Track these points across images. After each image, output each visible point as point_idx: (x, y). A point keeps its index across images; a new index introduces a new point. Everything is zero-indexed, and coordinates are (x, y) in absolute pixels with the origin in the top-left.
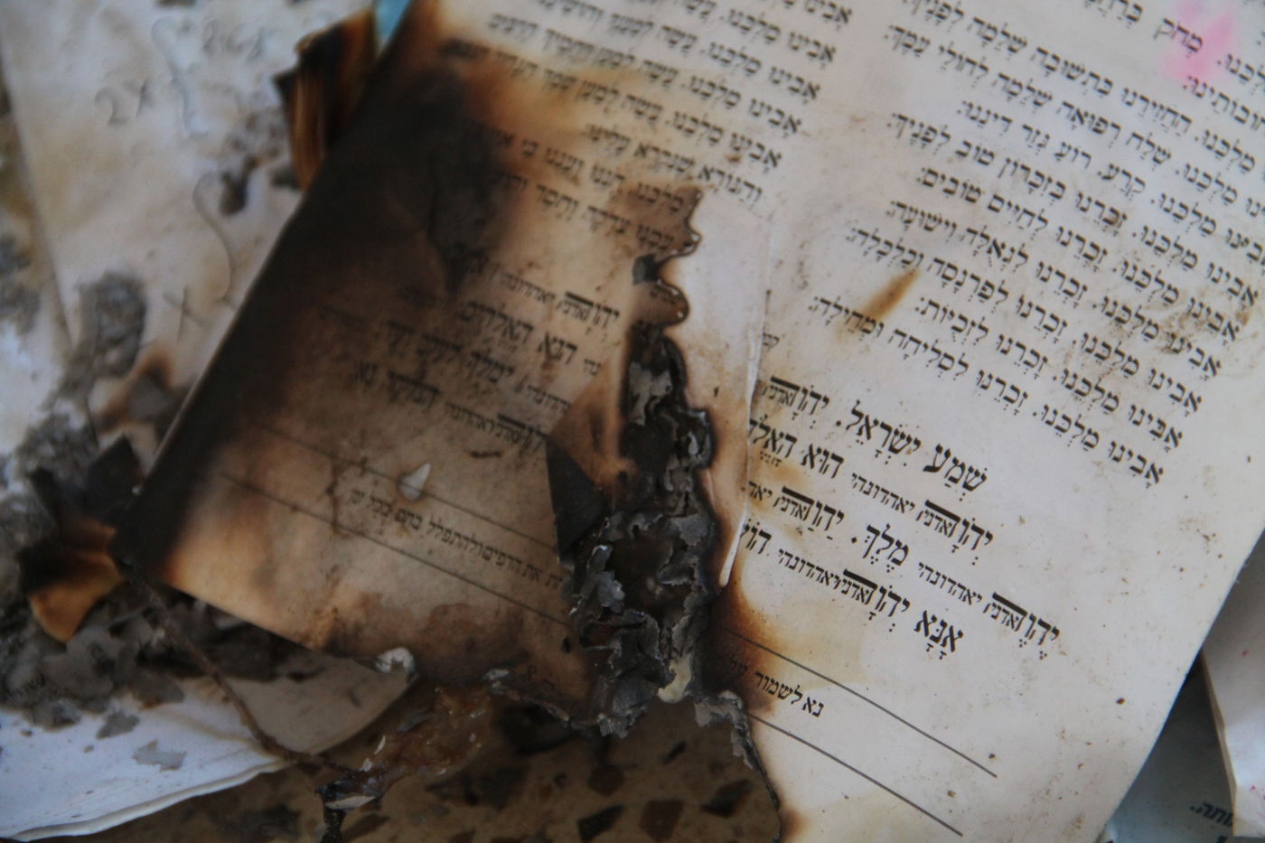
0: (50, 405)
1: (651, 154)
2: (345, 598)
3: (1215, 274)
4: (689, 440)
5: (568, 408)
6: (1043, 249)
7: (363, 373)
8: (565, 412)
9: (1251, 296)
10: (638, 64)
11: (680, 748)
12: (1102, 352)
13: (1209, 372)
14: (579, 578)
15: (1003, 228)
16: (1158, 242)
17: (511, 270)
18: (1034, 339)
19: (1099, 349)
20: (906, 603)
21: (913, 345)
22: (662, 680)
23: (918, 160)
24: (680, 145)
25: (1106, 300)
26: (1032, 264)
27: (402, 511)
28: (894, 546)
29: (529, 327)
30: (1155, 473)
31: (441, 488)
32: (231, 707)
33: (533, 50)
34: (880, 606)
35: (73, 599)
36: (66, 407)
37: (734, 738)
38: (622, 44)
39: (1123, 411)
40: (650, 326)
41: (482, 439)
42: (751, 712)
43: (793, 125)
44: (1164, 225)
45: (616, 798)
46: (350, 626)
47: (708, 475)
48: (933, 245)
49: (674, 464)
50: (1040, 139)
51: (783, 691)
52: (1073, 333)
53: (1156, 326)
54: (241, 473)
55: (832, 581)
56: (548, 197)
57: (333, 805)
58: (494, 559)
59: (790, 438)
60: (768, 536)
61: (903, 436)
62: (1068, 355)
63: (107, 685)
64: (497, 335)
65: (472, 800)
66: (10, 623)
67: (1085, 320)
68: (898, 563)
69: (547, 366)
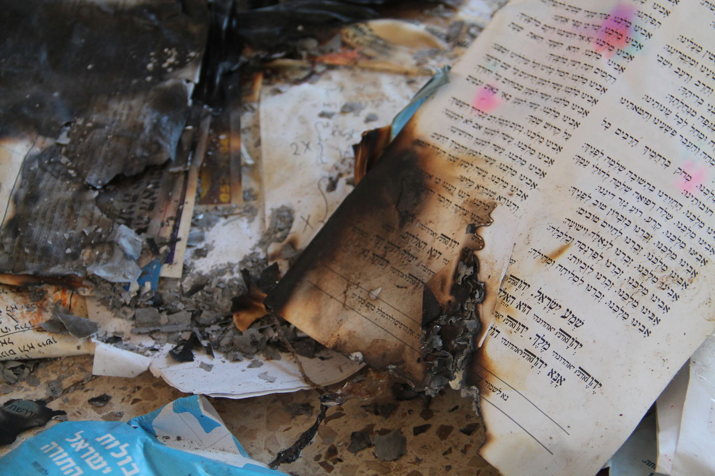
0: (254, 249)
1: (481, 189)
2: (343, 332)
3: (683, 263)
4: (476, 293)
5: (435, 274)
6: (619, 243)
7: (364, 252)
8: (433, 276)
9: (695, 274)
10: (482, 156)
11: (456, 408)
12: (635, 285)
13: (675, 299)
14: (427, 336)
15: (605, 233)
16: (663, 248)
17: (423, 223)
18: (610, 275)
19: (634, 283)
20: (546, 365)
21: (565, 271)
22: (451, 378)
23: (578, 204)
24: (492, 187)
25: (640, 266)
26: (614, 248)
27: (368, 304)
28: (545, 343)
29: (426, 244)
30: (648, 333)
31: (384, 297)
32: (296, 364)
33: (445, 146)
34: (536, 364)
35: (248, 317)
36: (259, 250)
37: (474, 404)
38: (478, 148)
39: (640, 307)
40: (469, 250)
41: (402, 281)
42: (482, 395)
43: (535, 185)
44: (666, 242)
45: (429, 422)
46: (343, 342)
47: (481, 306)
48: (579, 236)
49: (469, 300)
50: (625, 204)
51: (494, 389)
52: (625, 276)
53: (657, 278)
54: (315, 282)
55: (520, 352)
56: (441, 199)
57: (324, 404)
58: (398, 325)
59: (513, 297)
60: (499, 332)
61: (555, 303)
62: (622, 284)
63: (254, 350)
64: (414, 245)
65: (377, 413)
66: (225, 322)
67: (630, 272)
68: (545, 349)
69: (429, 259)
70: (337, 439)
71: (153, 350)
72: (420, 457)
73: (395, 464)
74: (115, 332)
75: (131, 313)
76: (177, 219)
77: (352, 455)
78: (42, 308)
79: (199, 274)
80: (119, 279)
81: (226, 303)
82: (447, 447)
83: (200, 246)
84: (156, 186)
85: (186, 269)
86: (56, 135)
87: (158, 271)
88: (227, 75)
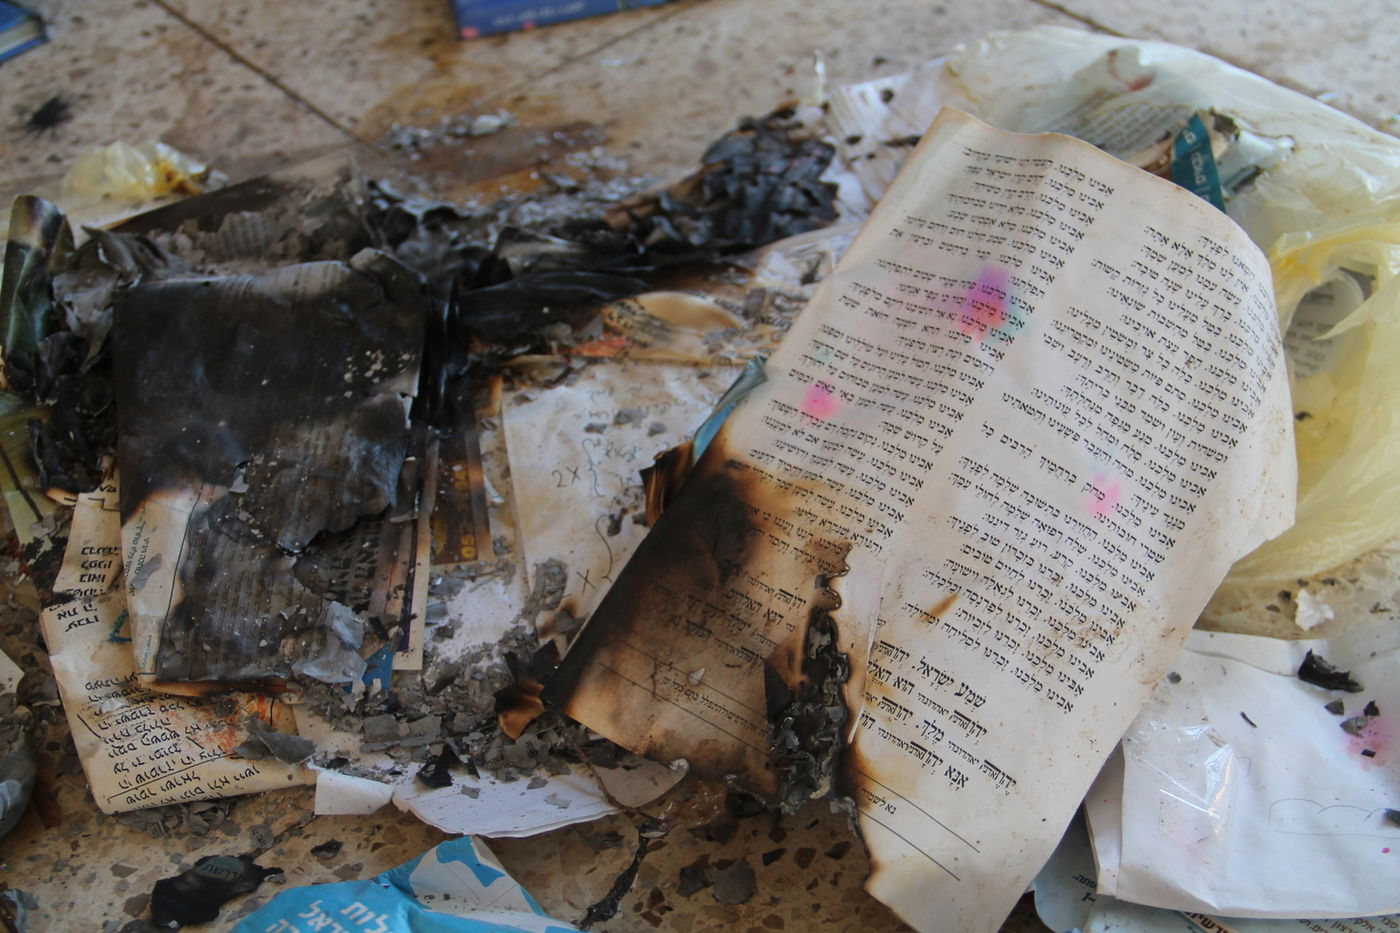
0: (516, 621)
1: (827, 524)
2: (656, 731)
3: (1105, 610)
4: (837, 669)
5: (777, 647)
6: (1022, 590)
7: (674, 619)
8: (775, 648)
9: (1122, 623)
10: (824, 480)
11: (816, 822)
12: (1048, 644)
13: (1099, 659)
14: (777, 733)
15: (1002, 577)
16: (1078, 592)
17: (753, 575)
18: (1014, 634)
19: (1046, 642)
20: (941, 761)
21: (953, 631)
22: (814, 787)
23: (962, 540)
24: (842, 521)
25: (1051, 618)
26: (1016, 596)
27: (688, 691)
28: (937, 731)
29: (760, 605)
30: (1069, 707)
31: (710, 681)
32: (594, 779)
33: (772, 468)
34: (928, 761)
35: (521, 718)
36: (524, 622)
37: (849, 821)
38: (816, 469)
39: (1056, 674)
40: (821, 610)
41: (731, 658)
42: (859, 808)
43: (900, 517)
44: (1082, 584)
45: (783, 844)
46: (658, 745)
47: (846, 687)
48: (967, 582)
49: (829, 680)
50: (1023, 536)
51: (876, 800)
52: (1033, 633)
53: (1074, 633)
54: (608, 664)
55: (905, 746)
56: (774, 541)
57: (643, 835)
58: (733, 719)
59: (888, 672)
60: (874, 721)
61: (945, 676)
62: (1030, 644)
63: (533, 763)
64: (744, 607)
65: (710, 839)
66: (488, 726)
67: (1039, 627)
68: (939, 740)
69: (766, 625)
70: (661, 880)
71: (395, 773)
72: (777, 896)
73: (743, 908)
74: (338, 752)
75: (358, 723)
76: (408, 588)
77: (683, 900)
78: (233, 726)
79: (446, 662)
80: (339, 678)
81: (485, 700)
82: (811, 879)
83: (443, 622)
84: (374, 544)
85: (427, 657)
86: (228, 481)
87: (389, 662)
88: (454, 381)
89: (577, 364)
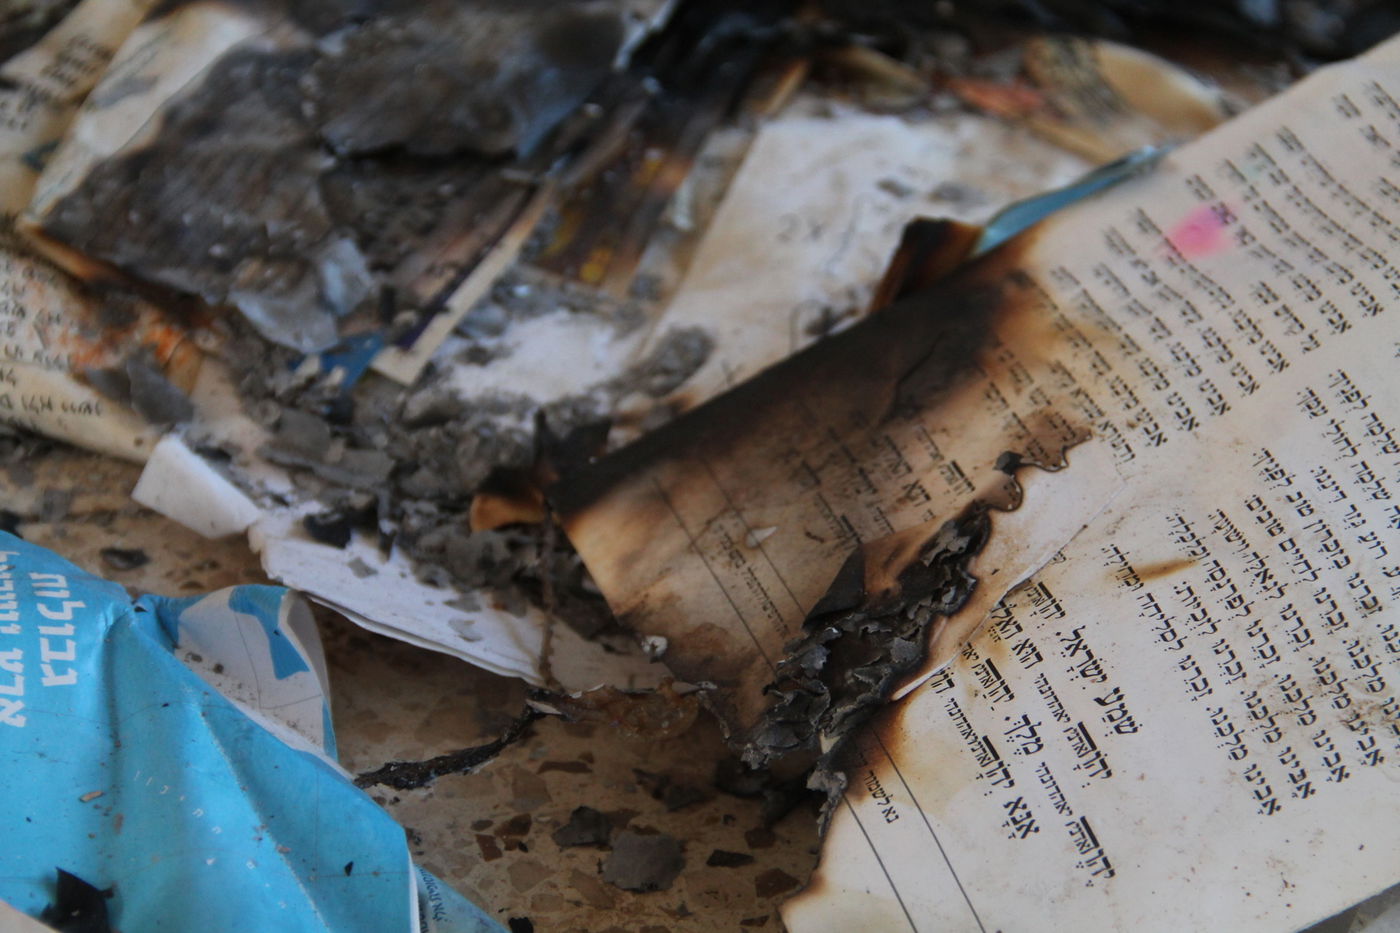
0: (593, 389)
1: (1082, 397)
2: (659, 591)
4: (949, 591)
5: (891, 533)
6: (1300, 597)
7: (789, 455)
8: (887, 535)
10: (1120, 334)
13: (1370, 761)
14: (803, 643)
15: (1281, 566)
16: (1395, 642)
17: (928, 428)
18: (1245, 655)
19: (1292, 692)
20: (1012, 783)
21: (1154, 610)
23: (1254, 484)
24: (1104, 398)
25: (1323, 659)
26: (1284, 601)
27: (735, 552)
28: (1033, 740)
29: (910, 470)
30: (1273, 807)
32: (544, 634)
33: (1064, 298)
34: (991, 774)
35: (503, 512)
36: (603, 396)
37: (822, 808)
38: (1122, 317)
39: (1279, 747)
40: (985, 505)
41: (820, 526)
42: (847, 795)
43: (1192, 424)
46: (646, 610)
47: (944, 622)
48: (1222, 551)
49: (927, 602)
50: (1356, 520)
51: (878, 792)
52: (1280, 668)
53: (1349, 701)
54: (666, 485)
56: (992, 393)
57: (532, 704)
59: (1017, 627)
60: (951, 685)
61: (1097, 667)
62: (1265, 683)
64: (885, 465)
65: (657, 795)
66: (453, 505)
67: (1296, 665)
68: (1027, 751)
69: (901, 501)
70: (544, 808)
71: (280, 500)
72: (691, 908)
73: (630, 898)
74: (227, 444)
75: (275, 412)
76: (465, 271)
77: (553, 847)
78: (111, 343)
79: (453, 395)
80: (283, 336)
81: (477, 471)
82: (759, 913)
83: (488, 343)
84: (459, 194)
85: (430, 373)
86: (322, 31)
87: (370, 354)
88: (739, 42)
89: (943, 102)
